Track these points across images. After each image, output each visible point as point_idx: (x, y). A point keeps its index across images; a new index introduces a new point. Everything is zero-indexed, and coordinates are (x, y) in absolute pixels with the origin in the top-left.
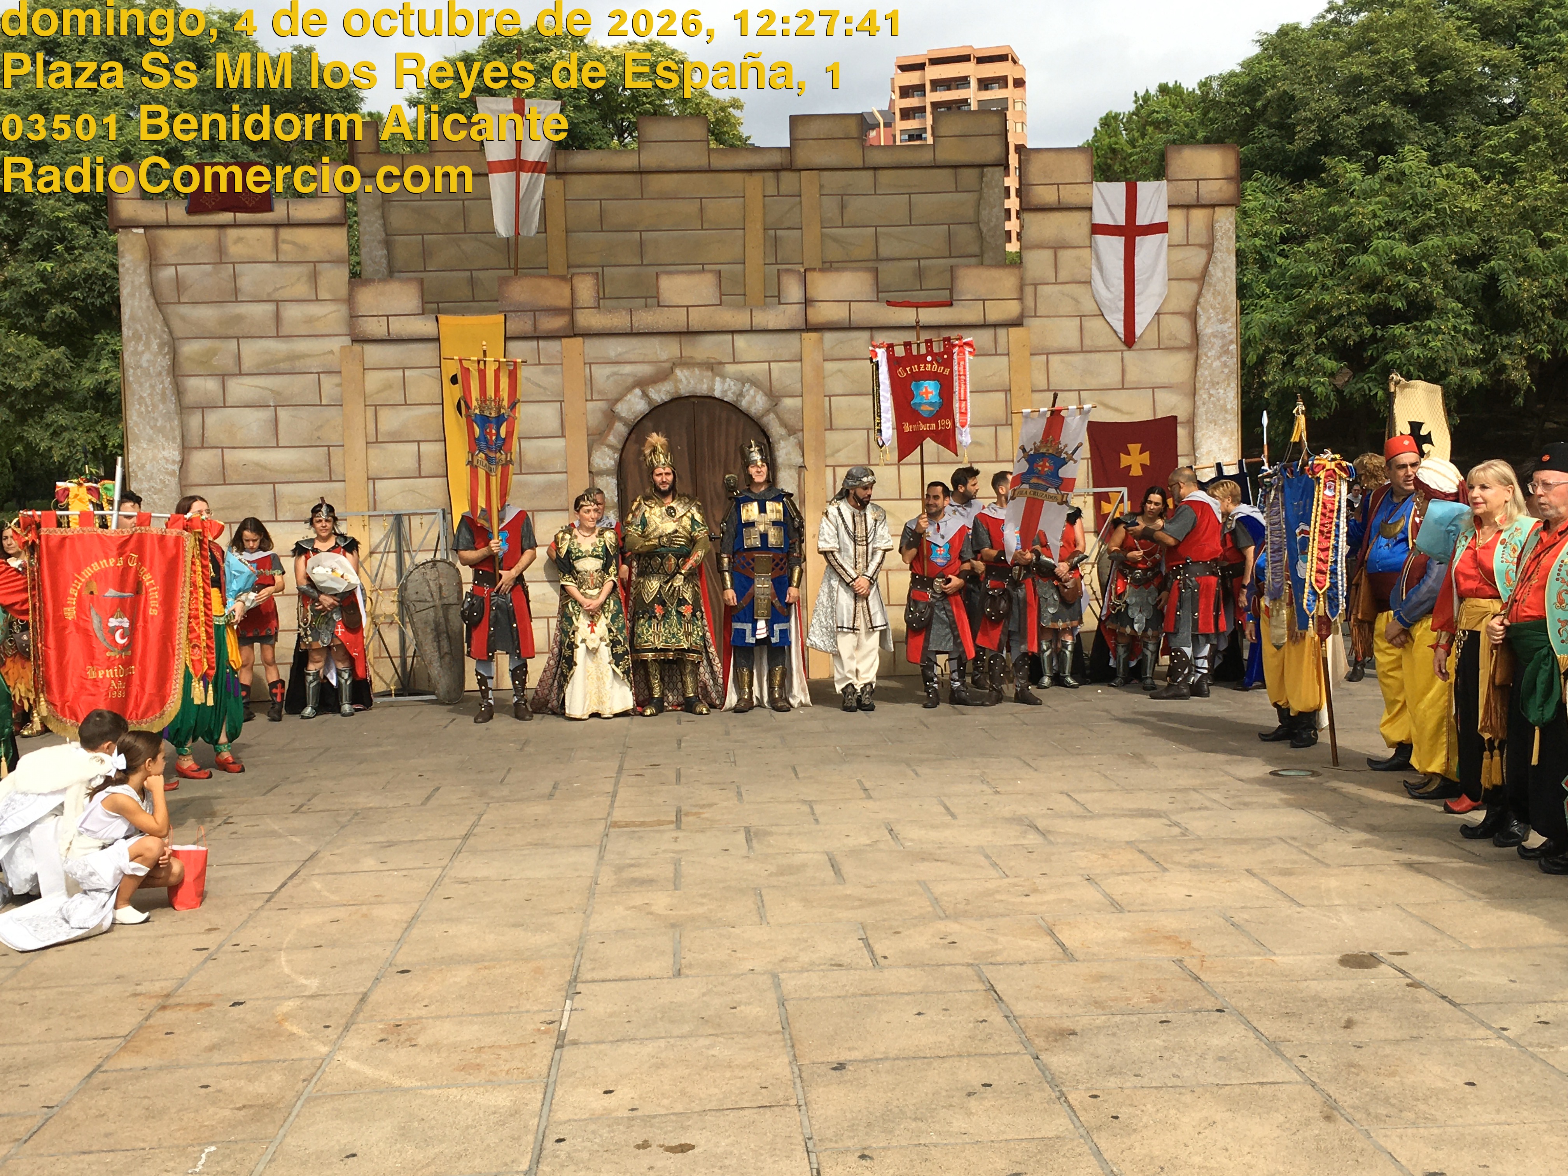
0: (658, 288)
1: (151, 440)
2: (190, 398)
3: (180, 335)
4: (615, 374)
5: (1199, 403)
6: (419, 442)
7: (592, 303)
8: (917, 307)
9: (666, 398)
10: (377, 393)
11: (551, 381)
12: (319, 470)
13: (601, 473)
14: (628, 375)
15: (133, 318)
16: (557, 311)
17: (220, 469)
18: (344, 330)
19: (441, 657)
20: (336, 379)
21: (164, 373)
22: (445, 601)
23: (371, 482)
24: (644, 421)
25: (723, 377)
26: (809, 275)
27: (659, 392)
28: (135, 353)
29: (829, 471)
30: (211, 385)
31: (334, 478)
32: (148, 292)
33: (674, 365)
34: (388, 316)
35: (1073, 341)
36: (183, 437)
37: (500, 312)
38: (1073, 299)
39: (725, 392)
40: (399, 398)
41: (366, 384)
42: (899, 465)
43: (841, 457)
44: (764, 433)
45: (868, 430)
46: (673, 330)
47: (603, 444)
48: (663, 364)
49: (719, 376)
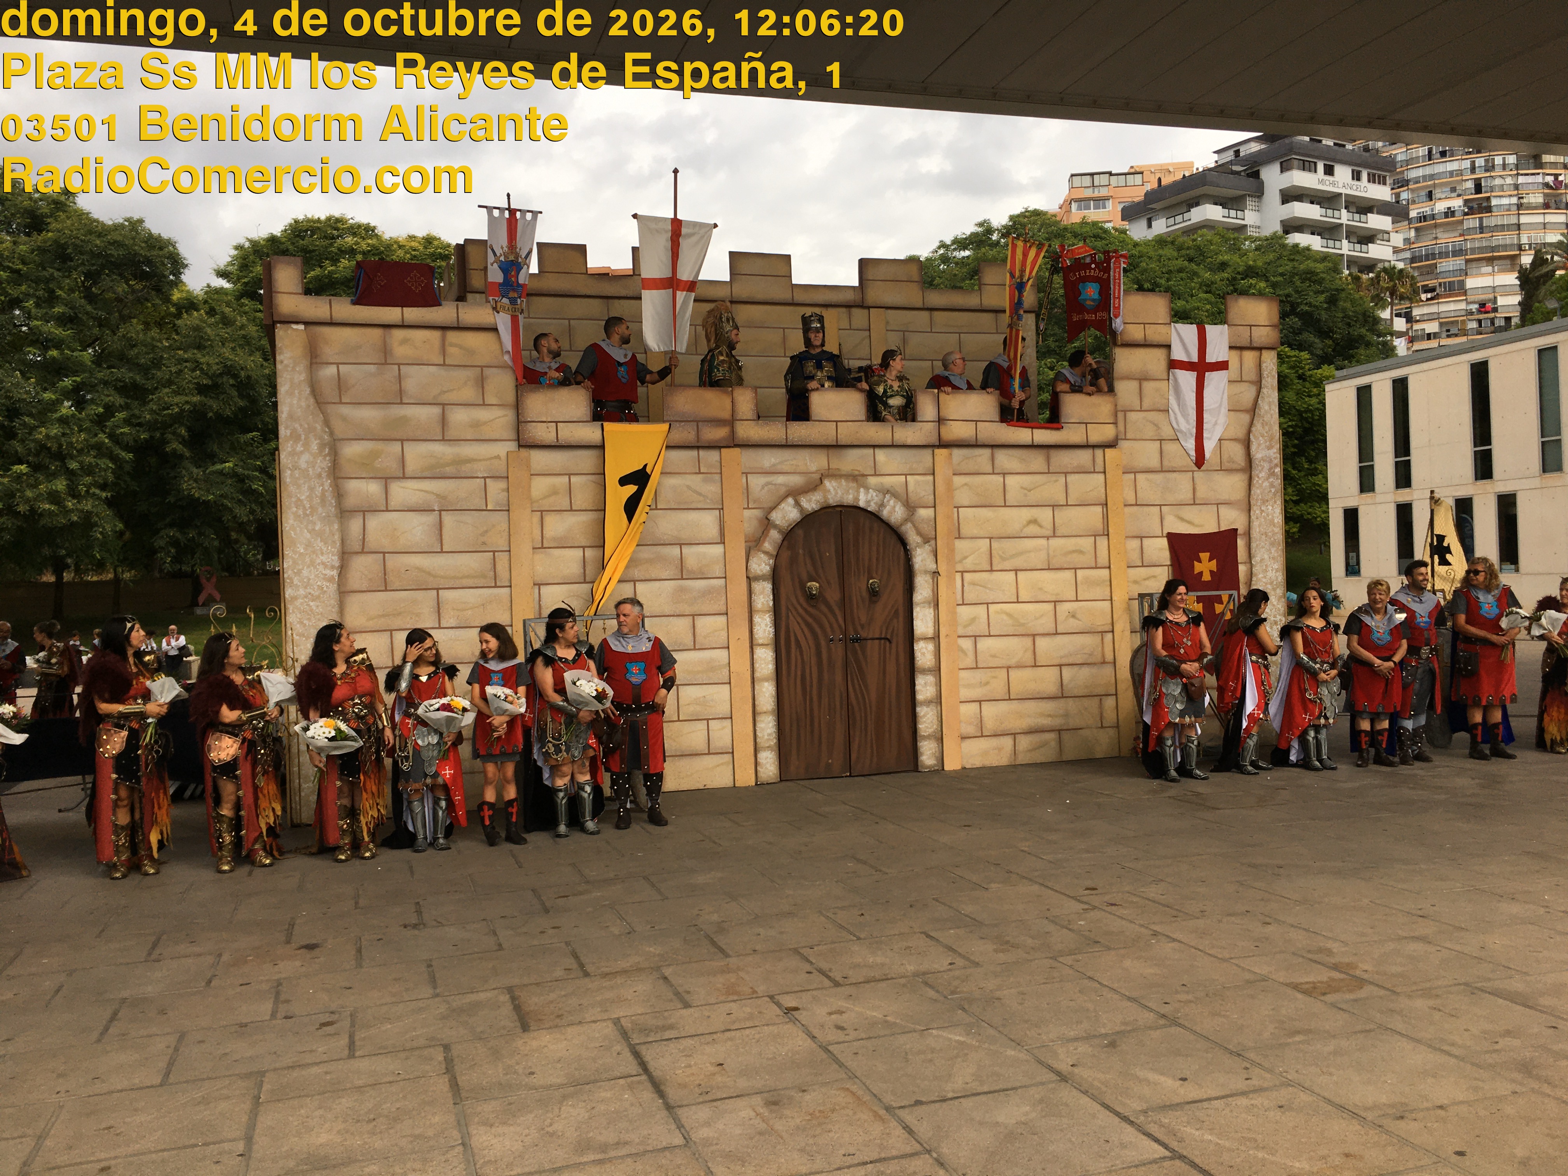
1: (308, 545)
2: (351, 502)
3: (341, 436)
4: (770, 483)
5: (1253, 517)
6: (584, 547)
7: (750, 415)
9: (816, 507)
10: (544, 498)
11: (711, 489)
12: (484, 576)
13: (757, 578)
14: (781, 485)
15: (291, 416)
16: (718, 422)
17: (381, 574)
18: (513, 436)
20: (502, 485)
21: (324, 475)
23: (537, 588)
24: (796, 529)
25: (867, 488)
27: (810, 501)
28: (293, 453)
29: (958, 576)
30: (373, 488)
31: (498, 584)
32: (308, 390)
33: (823, 476)
34: (557, 422)
35: (1155, 462)
36: (343, 542)
37: (664, 422)
38: (1156, 425)
39: (868, 502)
40: (566, 505)
41: (533, 490)
42: (1016, 571)
43: (968, 564)
44: (902, 541)
45: (991, 538)
46: (823, 443)
47: (759, 550)
48: (813, 475)
49: (863, 487)
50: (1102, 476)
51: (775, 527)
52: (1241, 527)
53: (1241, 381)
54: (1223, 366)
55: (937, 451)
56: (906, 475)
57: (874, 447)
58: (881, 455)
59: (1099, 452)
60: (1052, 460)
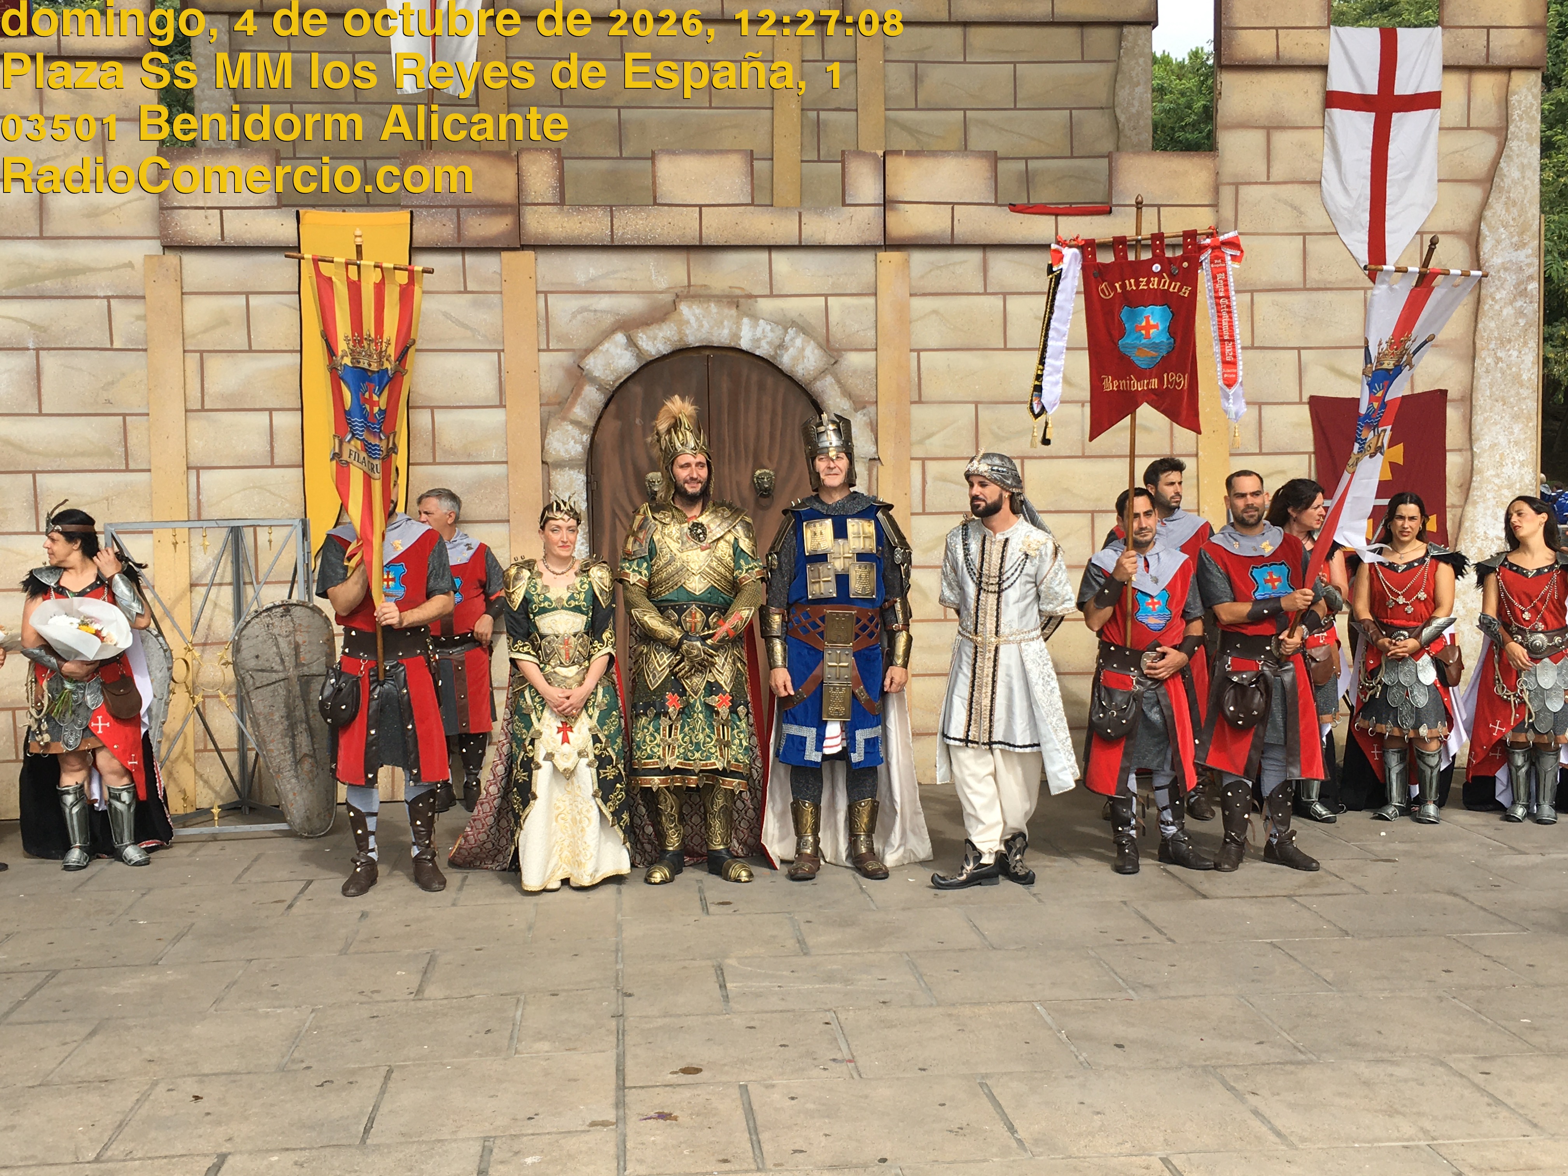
0: (654, 177)
4: (585, 309)
5: (1479, 370)
6: (271, 411)
7: (549, 196)
8: (1057, 215)
9: (665, 349)
10: (205, 331)
11: (483, 318)
12: (109, 453)
13: (560, 465)
14: (605, 312)
16: (494, 208)
18: (150, 229)
19: (297, 762)
20: (136, 308)
22: (306, 670)
23: (193, 473)
24: (629, 384)
25: (755, 317)
26: (890, 162)
27: (654, 339)
29: (916, 466)
31: (131, 467)
33: (678, 298)
34: (221, 209)
35: (1292, 274)
37: (401, 208)
38: (1295, 208)
39: (756, 341)
40: (241, 342)
41: (187, 318)
43: (935, 446)
44: (816, 407)
45: (977, 404)
46: (677, 242)
47: (564, 419)
48: (661, 296)
49: (747, 316)
51: (593, 380)
52: (1454, 389)
53: (1468, 128)
54: (1431, 100)
55: (882, 255)
56: (826, 296)
57: (770, 248)
58: (782, 262)
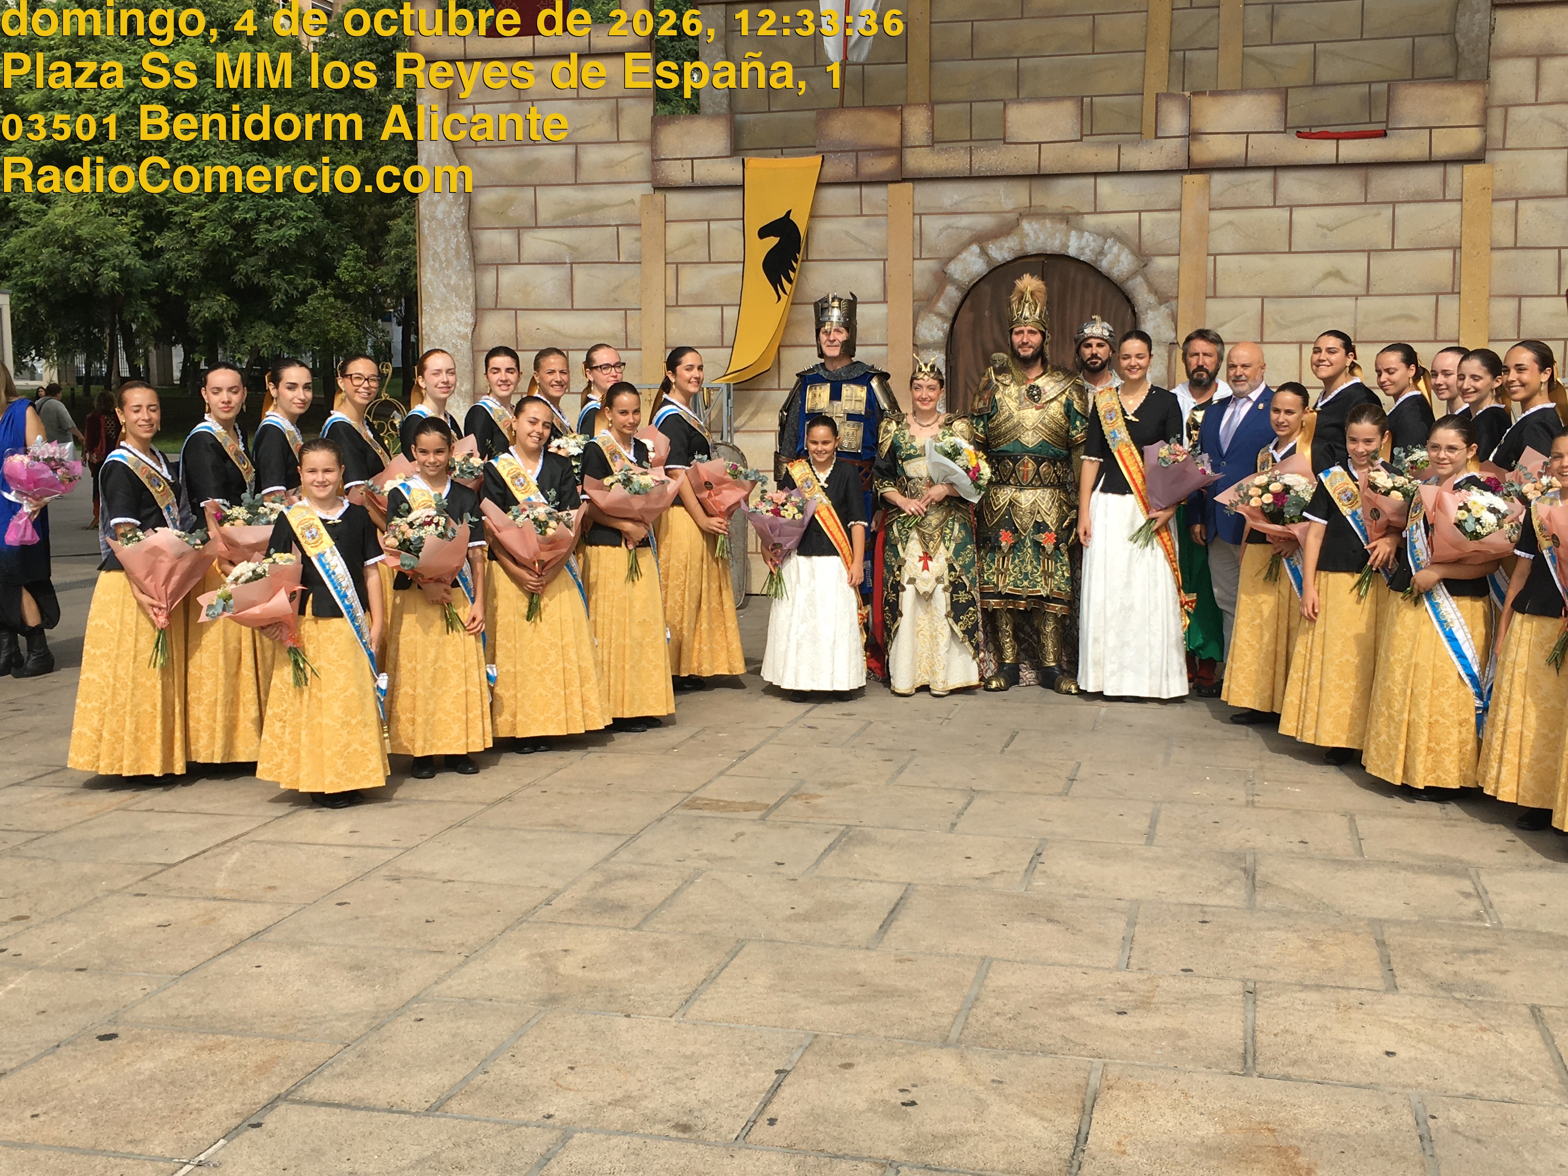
0: (1005, 121)
1: (444, 300)
2: (484, 254)
4: (949, 227)
6: (722, 306)
7: (923, 139)
9: (1007, 256)
10: (680, 248)
11: (873, 235)
12: (614, 336)
13: (927, 347)
14: (965, 228)
15: (429, 164)
16: (883, 151)
17: (513, 333)
18: (645, 175)
20: (635, 233)
21: (459, 225)
24: (981, 285)
25: (1081, 230)
26: (1196, 101)
27: (1001, 248)
28: (431, 203)
30: (506, 239)
31: (629, 347)
33: (1021, 216)
34: (692, 159)
35: (1556, 183)
36: (476, 297)
37: (818, 153)
39: (1081, 249)
40: (703, 255)
41: (668, 239)
42: (1301, 344)
44: (1128, 300)
45: (1263, 298)
46: (1021, 173)
47: (930, 312)
48: (1008, 215)
49: (1075, 229)
50: (1456, 206)
51: (953, 282)
55: (1187, 177)
56: (1140, 212)
57: (1096, 175)
58: (1105, 186)
59: (1454, 171)
60: (1372, 186)
